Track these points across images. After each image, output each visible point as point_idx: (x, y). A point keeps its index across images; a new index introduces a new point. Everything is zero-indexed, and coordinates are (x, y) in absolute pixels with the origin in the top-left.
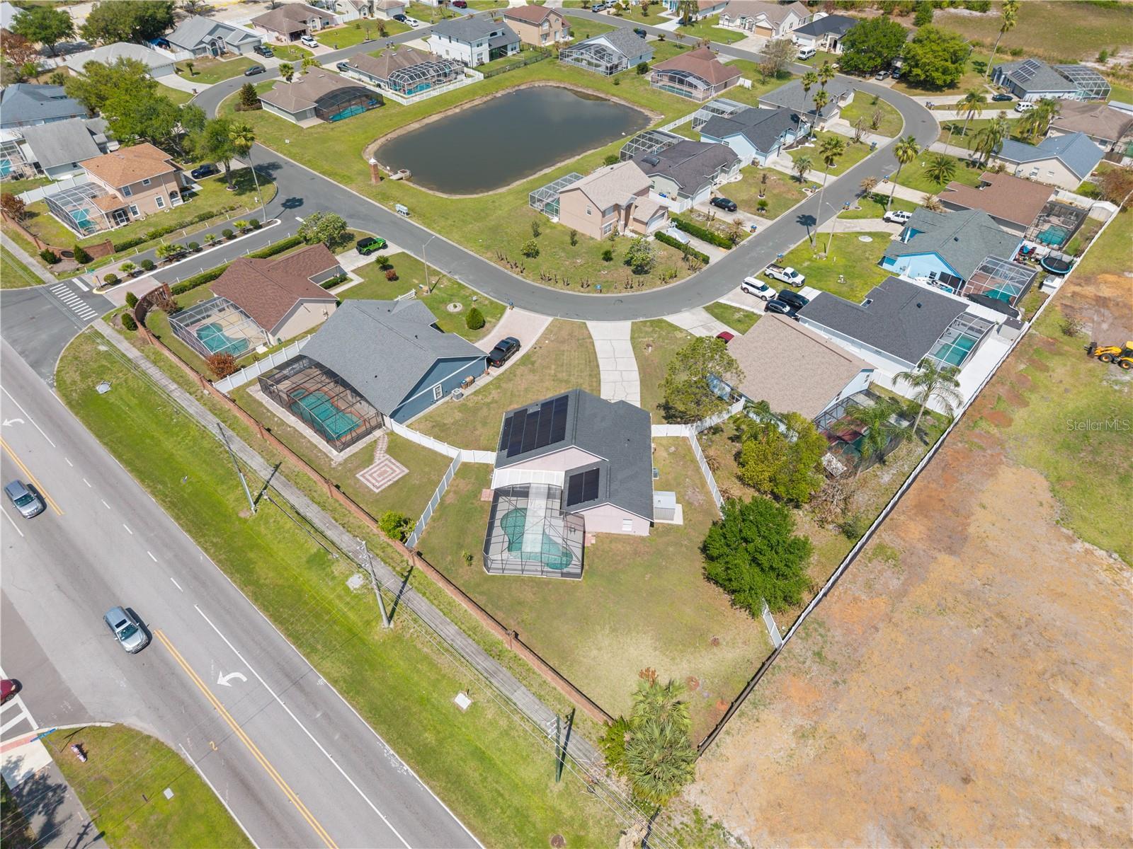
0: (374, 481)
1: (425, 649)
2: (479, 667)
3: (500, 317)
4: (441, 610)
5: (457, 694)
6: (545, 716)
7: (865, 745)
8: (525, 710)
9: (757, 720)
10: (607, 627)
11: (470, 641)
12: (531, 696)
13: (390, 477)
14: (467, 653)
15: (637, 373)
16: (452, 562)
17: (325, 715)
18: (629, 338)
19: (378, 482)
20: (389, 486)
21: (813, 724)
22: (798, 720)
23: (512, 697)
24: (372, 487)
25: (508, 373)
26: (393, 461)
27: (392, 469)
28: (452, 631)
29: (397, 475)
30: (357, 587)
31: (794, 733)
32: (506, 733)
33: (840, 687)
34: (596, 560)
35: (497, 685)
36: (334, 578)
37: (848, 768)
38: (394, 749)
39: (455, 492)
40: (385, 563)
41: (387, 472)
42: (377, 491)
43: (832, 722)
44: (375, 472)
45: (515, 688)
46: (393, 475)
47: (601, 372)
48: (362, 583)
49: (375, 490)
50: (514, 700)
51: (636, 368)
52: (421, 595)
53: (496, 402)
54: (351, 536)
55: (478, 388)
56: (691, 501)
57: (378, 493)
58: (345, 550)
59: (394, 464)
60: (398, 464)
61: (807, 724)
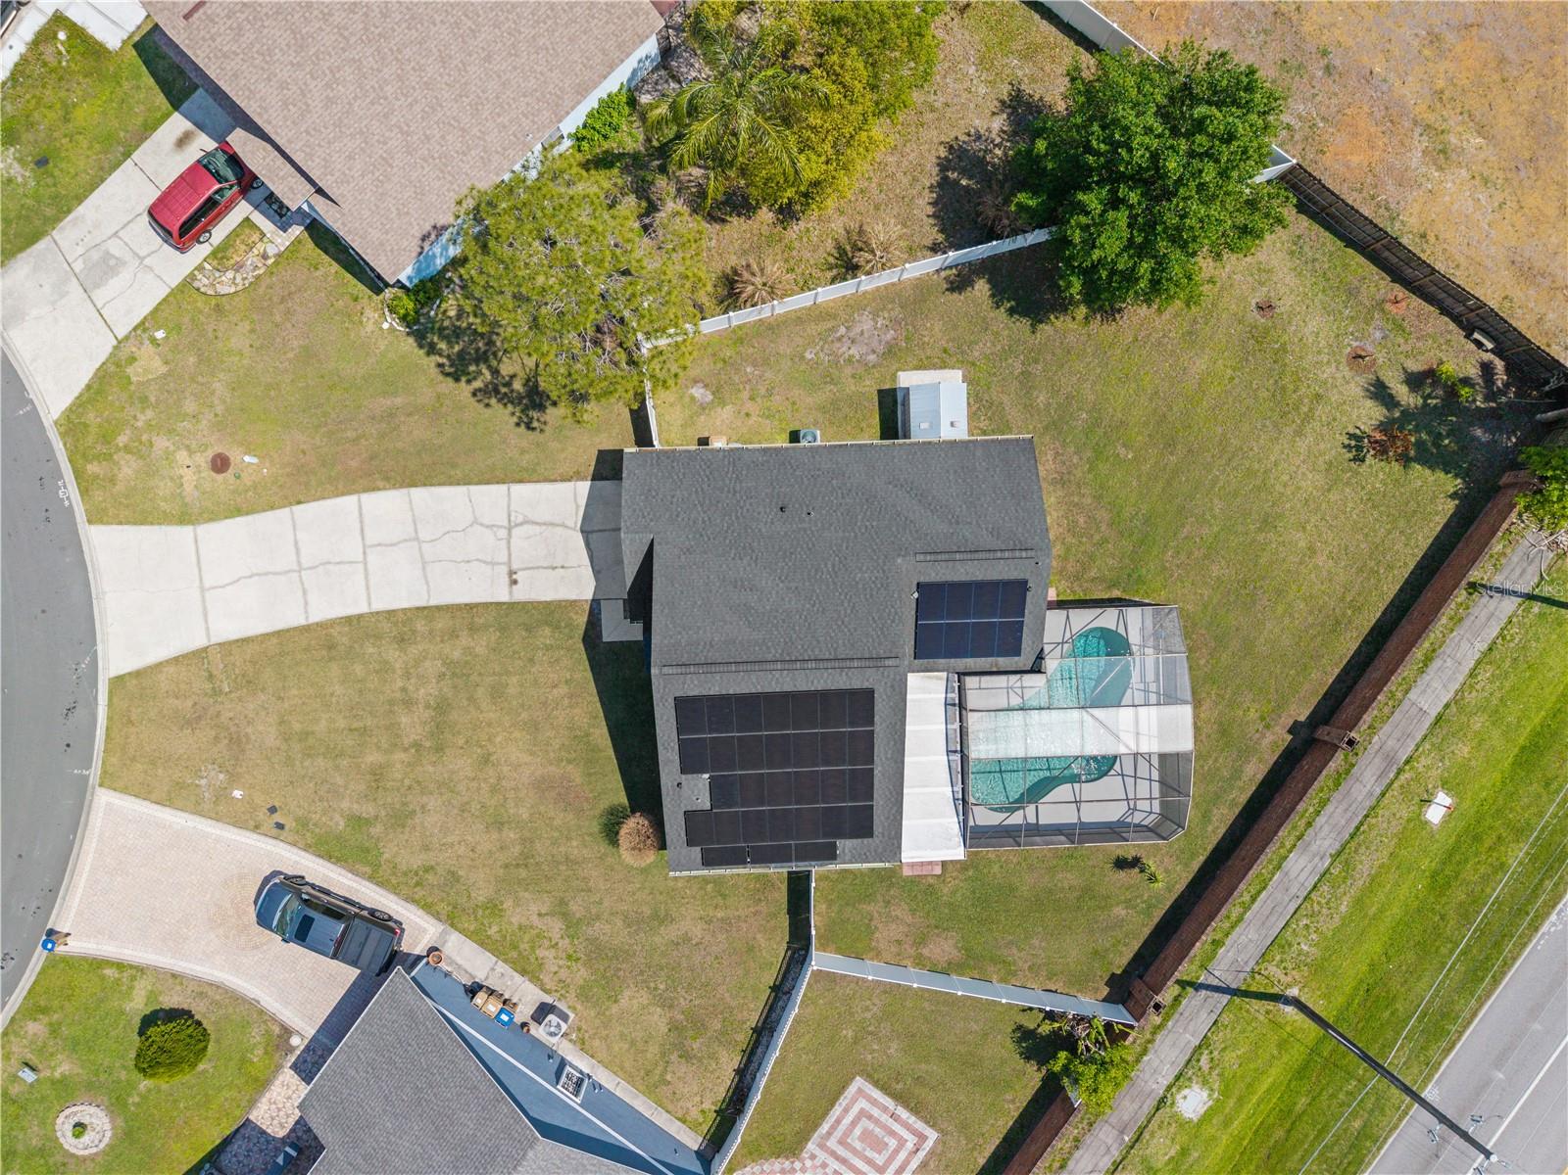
0: (902, 1156)
1: (1343, 908)
2: (1378, 791)
3: (120, 966)
4: (1254, 899)
5: (1427, 822)
6: (1465, 645)
7: (1450, 37)
8: (1457, 686)
9: (1423, 236)
10: (1260, 537)
11: (1321, 820)
12: (1426, 678)
13: (885, 1118)
14: (1348, 821)
15: (368, 499)
16: (1128, 904)
17: (1498, 1063)
18: (188, 530)
19: (902, 1142)
20: (915, 1111)
21: (1419, 130)
22: (1415, 158)
23: (1434, 714)
24: (921, 1155)
25: (420, 893)
26: (825, 1127)
27: (854, 1123)
28: (1302, 862)
29: (874, 1102)
30: (1205, 1094)
31: (1440, 169)
32: (1496, 716)
33: (1337, 62)
34: (1093, 573)
35: (1413, 747)
36: (1184, 1152)
37: (1496, 77)
38: (1548, 914)
39: (921, 941)
40: (1145, 1052)
41: (866, 1136)
42: (932, 1136)
43: (1411, 92)
44: (870, 1162)
45: (1414, 710)
46: (876, 1112)
47: (379, 605)
48: (1196, 1087)
49: (929, 1144)
50: (1439, 709)
51: (350, 501)
52: (1221, 951)
53: (562, 902)
54: (1077, 1154)
55: (502, 967)
56: (881, 349)
57: (941, 1131)
58: (1116, 1154)
59: (838, 1121)
60: (837, 1111)
61: (1420, 143)
